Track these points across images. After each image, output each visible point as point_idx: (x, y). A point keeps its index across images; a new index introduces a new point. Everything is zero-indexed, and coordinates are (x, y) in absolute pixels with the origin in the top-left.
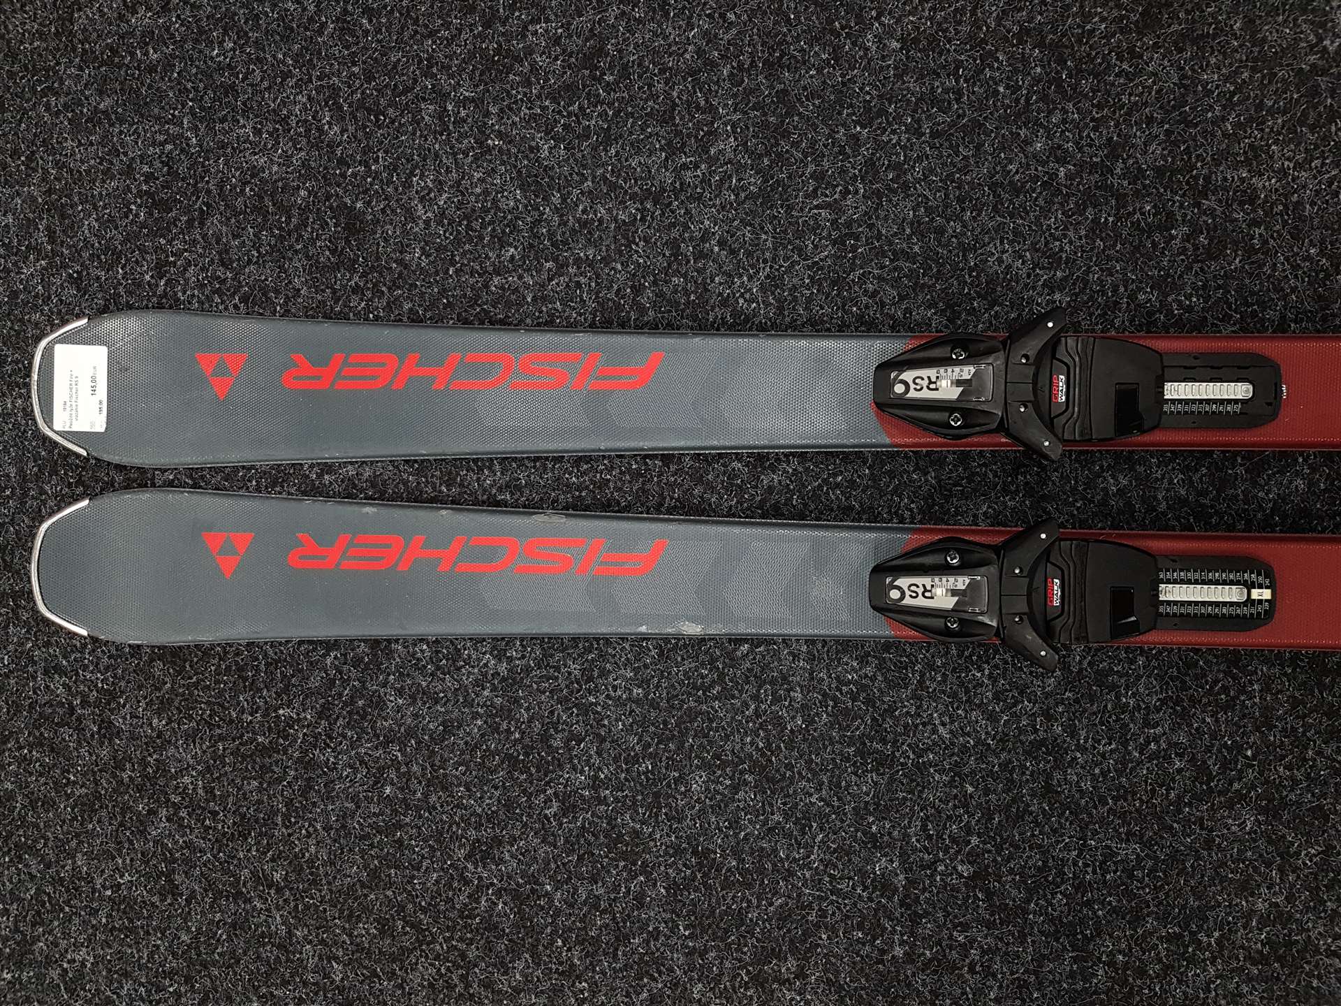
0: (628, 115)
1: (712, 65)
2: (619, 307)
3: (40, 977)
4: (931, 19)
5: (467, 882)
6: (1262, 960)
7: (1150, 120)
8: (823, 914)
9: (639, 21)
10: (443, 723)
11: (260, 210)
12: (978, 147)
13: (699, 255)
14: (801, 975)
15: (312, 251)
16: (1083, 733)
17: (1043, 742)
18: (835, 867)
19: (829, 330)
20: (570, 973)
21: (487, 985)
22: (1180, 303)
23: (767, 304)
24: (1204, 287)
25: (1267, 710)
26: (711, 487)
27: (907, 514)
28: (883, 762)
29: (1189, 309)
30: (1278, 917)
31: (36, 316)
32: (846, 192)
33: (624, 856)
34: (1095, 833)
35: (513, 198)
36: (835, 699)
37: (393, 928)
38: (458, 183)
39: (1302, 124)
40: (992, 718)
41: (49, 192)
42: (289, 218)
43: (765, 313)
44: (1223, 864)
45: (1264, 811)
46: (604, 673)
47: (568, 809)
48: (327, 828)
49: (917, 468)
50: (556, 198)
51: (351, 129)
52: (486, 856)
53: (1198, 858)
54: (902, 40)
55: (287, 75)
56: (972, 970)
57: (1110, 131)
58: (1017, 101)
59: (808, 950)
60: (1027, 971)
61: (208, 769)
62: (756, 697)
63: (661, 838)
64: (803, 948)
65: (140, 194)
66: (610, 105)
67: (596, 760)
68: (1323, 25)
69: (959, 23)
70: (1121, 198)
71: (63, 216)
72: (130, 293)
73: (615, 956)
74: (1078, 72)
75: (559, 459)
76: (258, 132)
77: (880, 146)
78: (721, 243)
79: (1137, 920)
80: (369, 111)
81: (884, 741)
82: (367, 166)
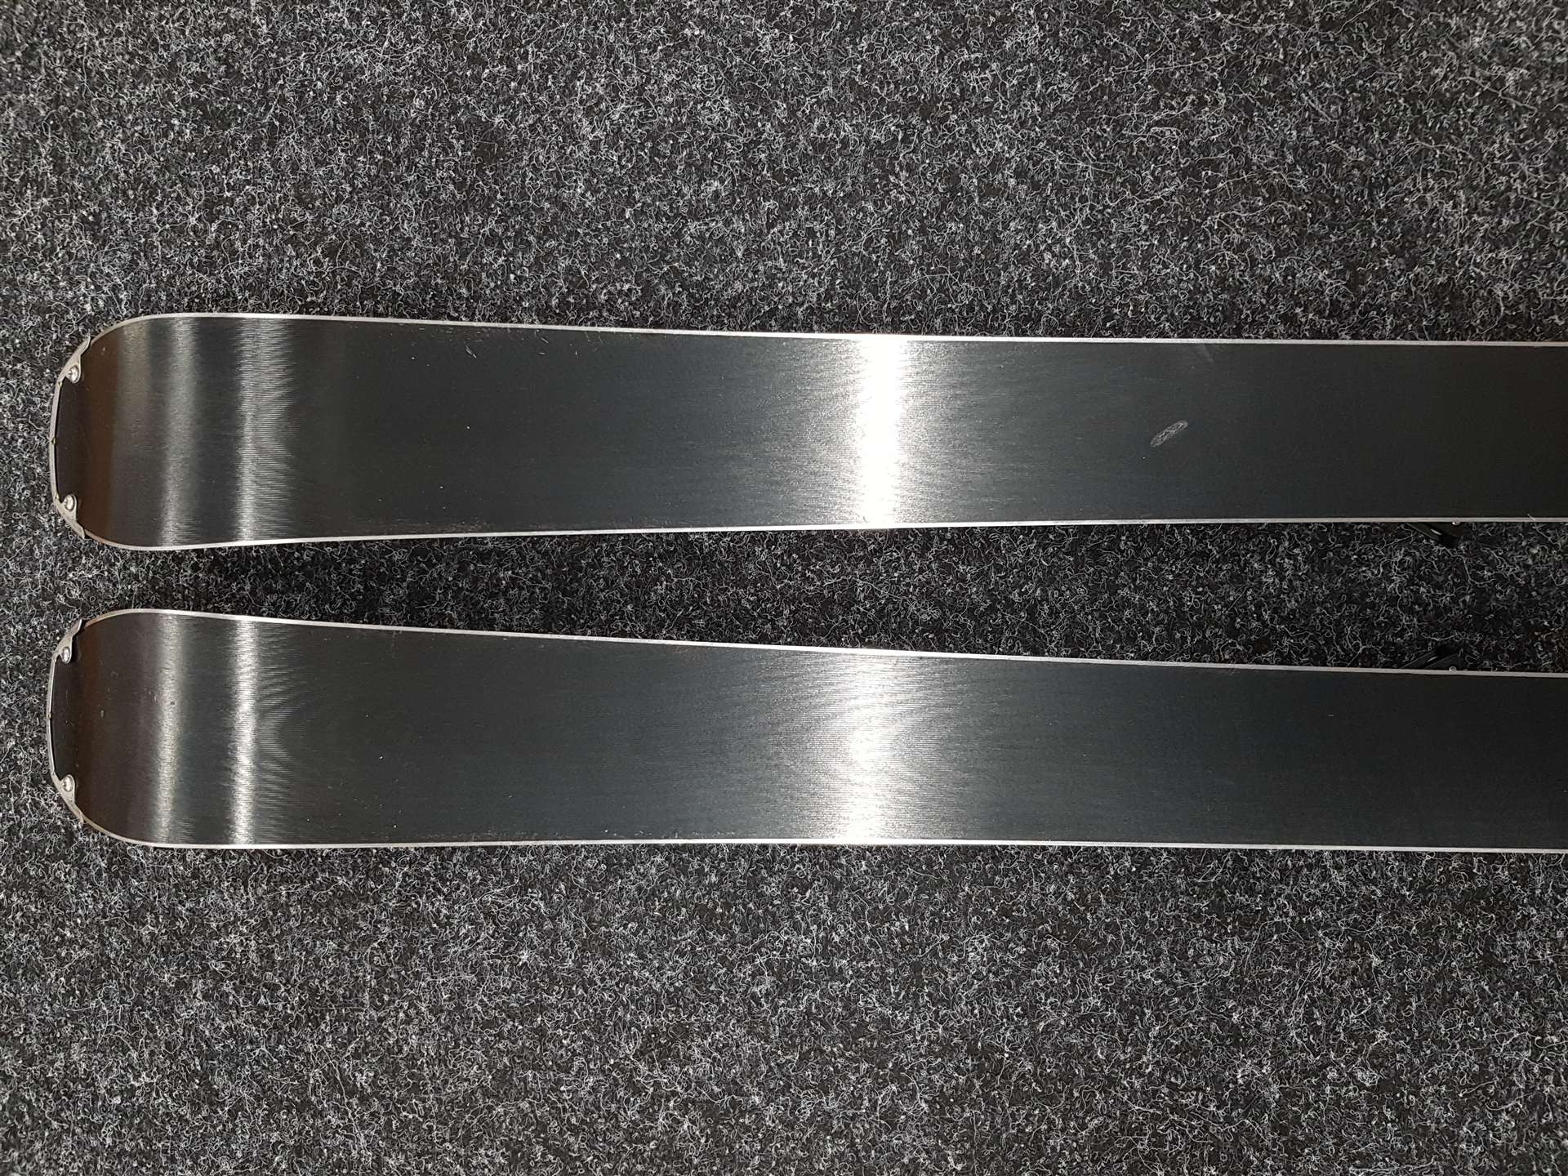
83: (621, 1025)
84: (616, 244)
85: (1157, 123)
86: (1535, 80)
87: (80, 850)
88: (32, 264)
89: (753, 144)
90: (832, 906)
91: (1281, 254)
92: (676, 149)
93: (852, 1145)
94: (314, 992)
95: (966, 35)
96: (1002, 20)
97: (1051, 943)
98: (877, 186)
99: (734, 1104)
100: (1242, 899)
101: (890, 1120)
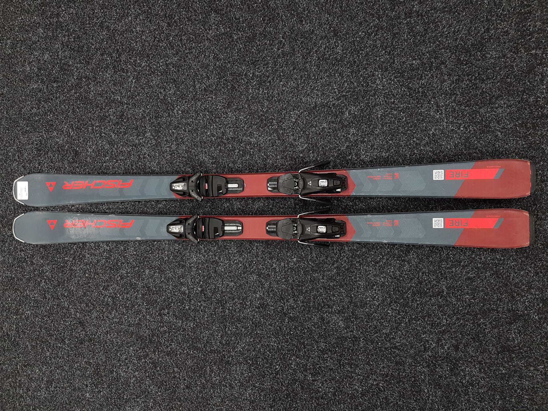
0: (129, 128)
1: (145, 117)
2: (128, 169)
3: (21, 317)
4: (187, 106)
5: (103, 295)
6: (259, 308)
7: (230, 127)
8: (172, 300)
9: (130, 108)
10: (97, 260)
11: (59, 151)
12: (197, 134)
13: (144, 158)
14: (168, 313)
15: (69, 159)
16: (222, 259)
17: (214, 261)
18: (174, 289)
19: (170, 174)
20: (123, 314)
21: (107, 317)
22: (237, 166)
23: (158, 168)
24: (242, 163)
25: (257, 253)
26: (148, 208)
27: (186, 213)
28: (183, 266)
29: (239, 167)
30: (261, 298)
31: (16, 175)
32: (172, 144)
33: (133, 288)
34: (225, 280)
35: (107, 147)
36: (174, 253)
37: (89, 305)
38: (96, 144)
39: (260, 127)
40: (204, 256)
41: (18, 148)
42: (64, 152)
43: (157, 170)
44: (250, 287)
45: (257, 275)
46: (128, 249)
47: (122, 278)
48: (75, 284)
49: (188, 203)
50: (116, 146)
51: (75, 133)
52: (106, 289)
53: (245, 286)
54: (182, 111)
55: (63, 122)
56: (202, 311)
57: (222, 130)
58: (204, 124)
59: (170, 308)
60: (212, 311)
61: (52, 271)
62: (158, 253)
63: (140, 284)
64: (169, 307)
65: (35, 148)
66: (125, 126)
67: (127, 268)
68: (263, 106)
69: (192, 107)
70: (225, 144)
71: (21, 153)
72: (34, 169)
73: (132, 310)
74: (215, 117)
75: (118, 203)
76: (58, 134)
77: (178, 134)
78: (148, 155)
79: (234, 299)
80: (79, 129)
81: (183, 262)
82: (79, 141)
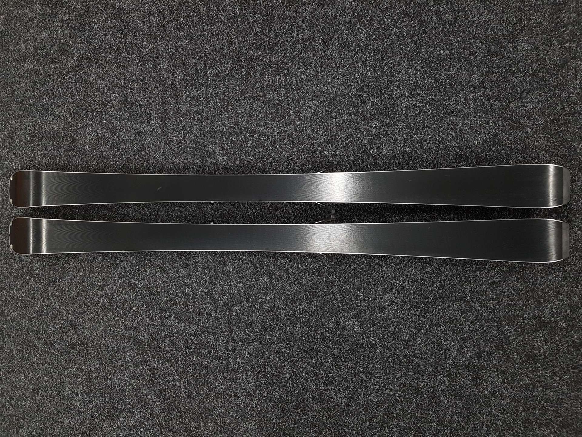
83: (96, 285)
84: (93, 156)
85: (173, 136)
86: (228, 129)
87: (15, 257)
88: (6, 160)
89: (113, 140)
90: (127, 265)
91: (192, 157)
92: (102, 141)
93: (130, 304)
94: (49, 280)
95: (145, 122)
96: (150, 119)
97: (159, 270)
98: (132, 146)
99: (112, 297)
100: (187, 262)
101: (135, 299)
